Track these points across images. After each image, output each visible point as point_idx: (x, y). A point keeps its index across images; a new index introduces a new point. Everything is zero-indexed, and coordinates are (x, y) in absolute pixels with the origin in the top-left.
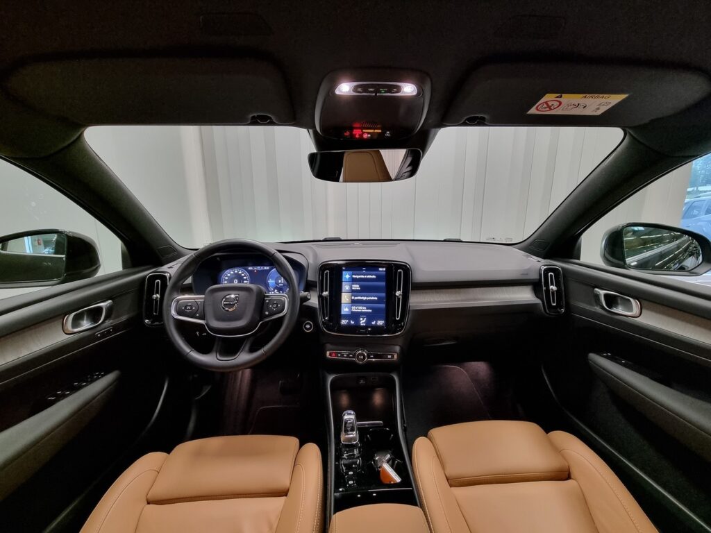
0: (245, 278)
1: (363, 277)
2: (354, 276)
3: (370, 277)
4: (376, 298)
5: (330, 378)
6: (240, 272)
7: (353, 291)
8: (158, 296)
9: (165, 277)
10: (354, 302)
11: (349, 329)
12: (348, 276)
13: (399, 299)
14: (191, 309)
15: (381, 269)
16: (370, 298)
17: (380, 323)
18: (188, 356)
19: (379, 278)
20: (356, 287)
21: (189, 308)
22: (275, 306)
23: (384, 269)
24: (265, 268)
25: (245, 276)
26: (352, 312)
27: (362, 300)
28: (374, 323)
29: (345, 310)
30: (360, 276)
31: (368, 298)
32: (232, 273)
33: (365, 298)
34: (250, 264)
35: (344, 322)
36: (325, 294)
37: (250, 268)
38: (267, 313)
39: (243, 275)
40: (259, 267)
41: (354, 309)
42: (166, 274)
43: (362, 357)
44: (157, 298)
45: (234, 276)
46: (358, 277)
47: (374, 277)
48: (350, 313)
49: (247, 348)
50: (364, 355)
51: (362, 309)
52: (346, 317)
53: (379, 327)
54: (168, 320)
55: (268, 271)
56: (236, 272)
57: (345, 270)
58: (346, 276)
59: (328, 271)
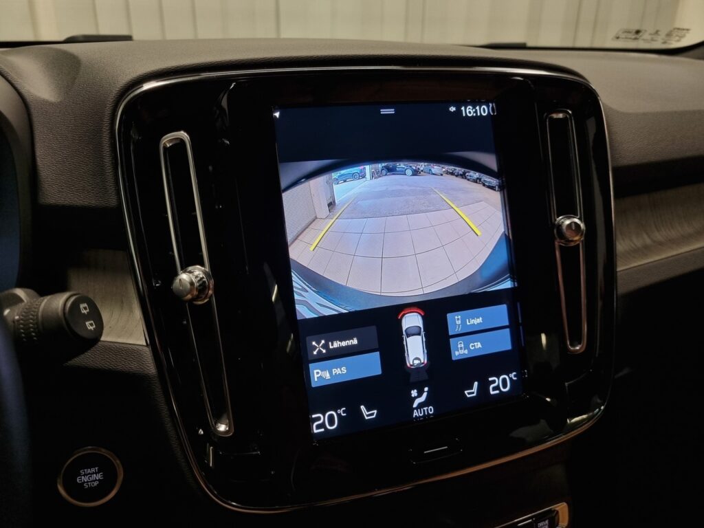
17: (504, 382)
28: (472, 392)
36: (191, 278)
59: (183, 135)
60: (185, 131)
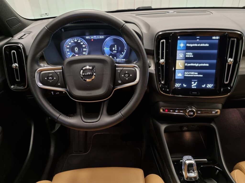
0: (84, 46)
1: (196, 45)
2: (188, 45)
3: (203, 45)
4: (208, 65)
5: (163, 127)
6: (79, 41)
7: (186, 58)
8: (17, 65)
9: (19, 47)
10: (186, 68)
11: (182, 91)
12: (182, 45)
13: (229, 66)
14: (53, 79)
15: (214, 38)
16: (202, 65)
17: (210, 86)
18: (58, 119)
19: (211, 47)
20: (190, 54)
21: (50, 78)
22: (127, 75)
23: (218, 38)
24: (101, 37)
25: (84, 44)
26: (185, 77)
27: (195, 66)
28: (204, 86)
29: (179, 75)
30: (194, 45)
31: (200, 65)
32: (72, 42)
33: (197, 65)
34: (87, 34)
35: (177, 85)
36: (162, 61)
37: (87, 37)
38: (120, 82)
39: (82, 43)
40: (95, 36)
41: (187, 74)
42: (19, 45)
43: (192, 113)
44: (16, 66)
45: (74, 45)
46: (191, 45)
47: (207, 45)
48: (183, 78)
49: (105, 111)
50: (193, 111)
51: (194, 74)
52: (180, 81)
53: (209, 89)
54: (35, 90)
55: (103, 40)
56: (76, 41)
57: (180, 39)
58: (181, 44)
59: (164, 40)
60: (165, 40)
